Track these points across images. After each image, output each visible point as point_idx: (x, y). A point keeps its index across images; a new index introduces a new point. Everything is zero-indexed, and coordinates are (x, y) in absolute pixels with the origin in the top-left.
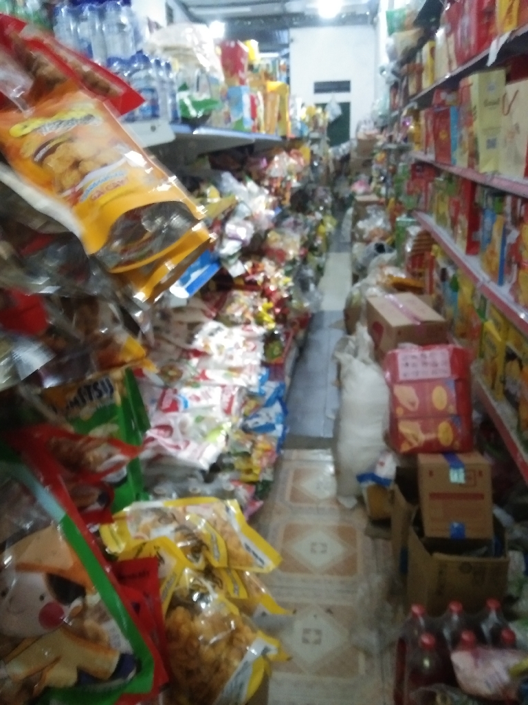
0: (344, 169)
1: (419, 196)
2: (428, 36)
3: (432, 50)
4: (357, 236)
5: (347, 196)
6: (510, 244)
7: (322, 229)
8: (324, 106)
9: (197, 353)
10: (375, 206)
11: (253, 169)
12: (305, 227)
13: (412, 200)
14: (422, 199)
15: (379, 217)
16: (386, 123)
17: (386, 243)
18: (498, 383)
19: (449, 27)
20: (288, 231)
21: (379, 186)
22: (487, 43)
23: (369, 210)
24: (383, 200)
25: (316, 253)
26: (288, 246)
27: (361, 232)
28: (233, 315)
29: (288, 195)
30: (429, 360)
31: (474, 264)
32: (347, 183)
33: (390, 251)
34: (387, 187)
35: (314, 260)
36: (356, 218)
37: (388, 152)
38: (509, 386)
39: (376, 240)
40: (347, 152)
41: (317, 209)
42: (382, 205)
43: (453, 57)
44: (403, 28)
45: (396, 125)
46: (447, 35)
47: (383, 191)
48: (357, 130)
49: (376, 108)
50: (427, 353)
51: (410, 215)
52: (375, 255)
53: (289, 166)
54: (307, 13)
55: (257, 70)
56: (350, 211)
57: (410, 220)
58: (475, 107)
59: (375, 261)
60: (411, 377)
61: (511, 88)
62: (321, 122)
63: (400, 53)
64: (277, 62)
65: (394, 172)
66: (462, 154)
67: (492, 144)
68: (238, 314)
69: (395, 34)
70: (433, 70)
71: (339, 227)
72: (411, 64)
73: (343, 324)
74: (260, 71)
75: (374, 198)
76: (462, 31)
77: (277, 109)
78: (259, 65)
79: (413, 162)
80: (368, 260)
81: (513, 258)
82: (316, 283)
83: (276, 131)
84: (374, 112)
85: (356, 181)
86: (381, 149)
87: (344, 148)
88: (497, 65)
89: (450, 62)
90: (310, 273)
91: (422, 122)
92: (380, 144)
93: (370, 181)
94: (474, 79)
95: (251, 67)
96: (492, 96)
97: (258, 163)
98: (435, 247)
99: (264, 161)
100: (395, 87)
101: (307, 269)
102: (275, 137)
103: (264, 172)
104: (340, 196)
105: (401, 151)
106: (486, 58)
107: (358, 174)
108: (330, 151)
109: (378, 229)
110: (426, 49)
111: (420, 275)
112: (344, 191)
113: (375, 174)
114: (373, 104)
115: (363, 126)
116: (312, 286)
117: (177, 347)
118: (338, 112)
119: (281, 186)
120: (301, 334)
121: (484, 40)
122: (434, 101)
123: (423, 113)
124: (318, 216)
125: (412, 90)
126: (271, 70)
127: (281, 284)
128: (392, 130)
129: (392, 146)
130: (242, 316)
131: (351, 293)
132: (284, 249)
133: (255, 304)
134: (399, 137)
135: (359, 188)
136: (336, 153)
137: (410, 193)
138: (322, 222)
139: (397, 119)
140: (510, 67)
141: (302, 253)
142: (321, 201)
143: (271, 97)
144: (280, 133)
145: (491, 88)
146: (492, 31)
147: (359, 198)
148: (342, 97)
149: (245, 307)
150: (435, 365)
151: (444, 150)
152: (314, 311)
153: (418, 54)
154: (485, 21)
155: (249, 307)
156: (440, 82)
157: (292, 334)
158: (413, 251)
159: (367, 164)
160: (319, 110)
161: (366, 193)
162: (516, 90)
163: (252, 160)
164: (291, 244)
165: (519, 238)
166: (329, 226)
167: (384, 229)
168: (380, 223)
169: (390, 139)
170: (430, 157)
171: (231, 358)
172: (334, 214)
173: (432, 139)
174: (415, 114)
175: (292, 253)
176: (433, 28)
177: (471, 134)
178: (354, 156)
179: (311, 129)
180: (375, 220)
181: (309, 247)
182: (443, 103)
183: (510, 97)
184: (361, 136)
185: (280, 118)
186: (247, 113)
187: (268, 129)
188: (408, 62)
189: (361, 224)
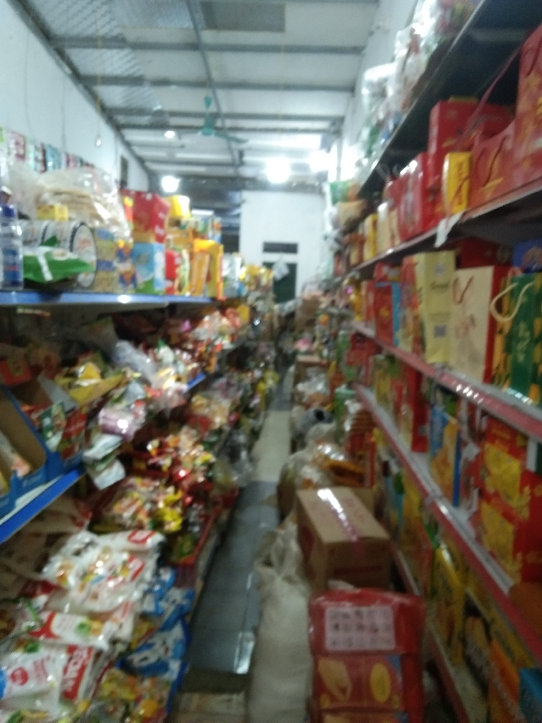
0: (288, 325)
1: (360, 370)
2: (370, 209)
3: (375, 223)
4: (297, 398)
5: (290, 352)
6: (466, 460)
7: (262, 386)
8: (269, 266)
9: (48, 587)
10: (315, 369)
11: (173, 332)
12: (239, 389)
13: (353, 371)
14: (363, 372)
15: (320, 380)
16: (330, 287)
17: (325, 409)
18: (455, 640)
19: (392, 201)
20: (217, 395)
21: (321, 347)
22: (433, 222)
23: (310, 371)
24: (325, 362)
25: (252, 415)
26: (214, 413)
27: (301, 395)
28: (121, 516)
29: (214, 361)
30: (366, 622)
31: (421, 466)
32: (291, 339)
33: (330, 421)
34: (330, 350)
35: (249, 423)
36: (298, 379)
37: (331, 316)
38: (470, 651)
39: (315, 406)
40: (292, 309)
41: (257, 366)
42: (324, 367)
43: (396, 232)
44: (346, 199)
45: (338, 292)
46: (391, 209)
47: (325, 352)
48: (303, 289)
49: (320, 271)
50: (364, 609)
51: (350, 386)
52: (314, 423)
53: (221, 327)
54: (260, 178)
55: (184, 227)
56: (292, 369)
57: (351, 392)
58: (421, 289)
59: (313, 430)
60: (342, 647)
61: (464, 275)
62: (264, 281)
63: (343, 221)
64: (210, 221)
65: (335, 336)
66: (406, 336)
67: (440, 332)
68: (127, 515)
69: (339, 204)
70: (375, 242)
71: (280, 382)
72: (354, 234)
73: (275, 501)
74: (187, 228)
75: (315, 359)
76: (406, 207)
77: (205, 270)
78: (187, 222)
79: (353, 332)
80: (307, 427)
81: (472, 480)
82: (250, 448)
83: (204, 292)
84: (317, 276)
85: (300, 339)
86: (325, 311)
87: (289, 305)
88: (446, 247)
89: (393, 237)
90: (242, 439)
91: (363, 292)
92: (323, 306)
93: (314, 339)
94: (420, 259)
95: (177, 223)
96: (441, 279)
97: (178, 326)
98: (376, 431)
99: (187, 325)
100: (339, 255)
101: (239, 434)
102: (201, 298)
103: (186, 334)
104: (284, 351)
105: (342, 318)
106: (433, 238)
107: (301, 332)
108: (276, 307)
109: (318, 393)
110: (368, 221)
111: (361, 458)
112: (288, 346)
113: (318, 334)
114: (318, 268)
115: (308, 287)
116: (244, 454)
117: (20, 577)
118: (285, 271)
119: (206, 351)
120: (224, 517)
121: (431, 219)
122: (375, 274)
123: (364, 284)
124: (257, 373)
125: (354, 259)
126: (200, 228)
127: (199, 462)
128: (334, 293)
129: (334, 310)
130: (134, 516)
131: (286, 465)
132: (210, 416)
133: (154, 496)
134: (341, 304)
135: (302, 346)
136: (282, 310)
137: (350, 364)
138: (262, 379)
139: (339, 285)
140: (459, 250)
141: (233, 418)
142: (263, 357)
143: (198, 257)
144: (209, 294)
145: (439, 270)
146: (438, 209)
147: (301, 358)
148: (289, 258)
149: (139, 503)
150: (375, 630)
151: (385, 327)
152: (244, 485)
153: (361, 225)
154: (430, 199)
155: (145, 503)
156: (382, 256)
157: (212, 518)
158: (353, 430)
159: (311, 323)
160: (263, 270)
161: (308, 353)
162: (469, 278)
163: (172, 322)
164: (218, 411)
165: (480, 457)
166: (271, 382)
167: (324, 394)
168: (320, 387)
169: (333, 303)
170: (370, 332)
171: (95, 596)
172: (277, 369)
173: (372, 313)
174: (356, 284)
175: (219, 421)
176: (376, 202)
177: (416, 318)
178: (299, 315)
179: (253, 287)
180: (316, 384)
181: (243, 409)
182: (384, 279)
183: (463, 283)
184: (307, 295)
185: (209, 278)
186: (159, 273)
187: (193, 289)
188: (350, 234)
189: (301, 387)
